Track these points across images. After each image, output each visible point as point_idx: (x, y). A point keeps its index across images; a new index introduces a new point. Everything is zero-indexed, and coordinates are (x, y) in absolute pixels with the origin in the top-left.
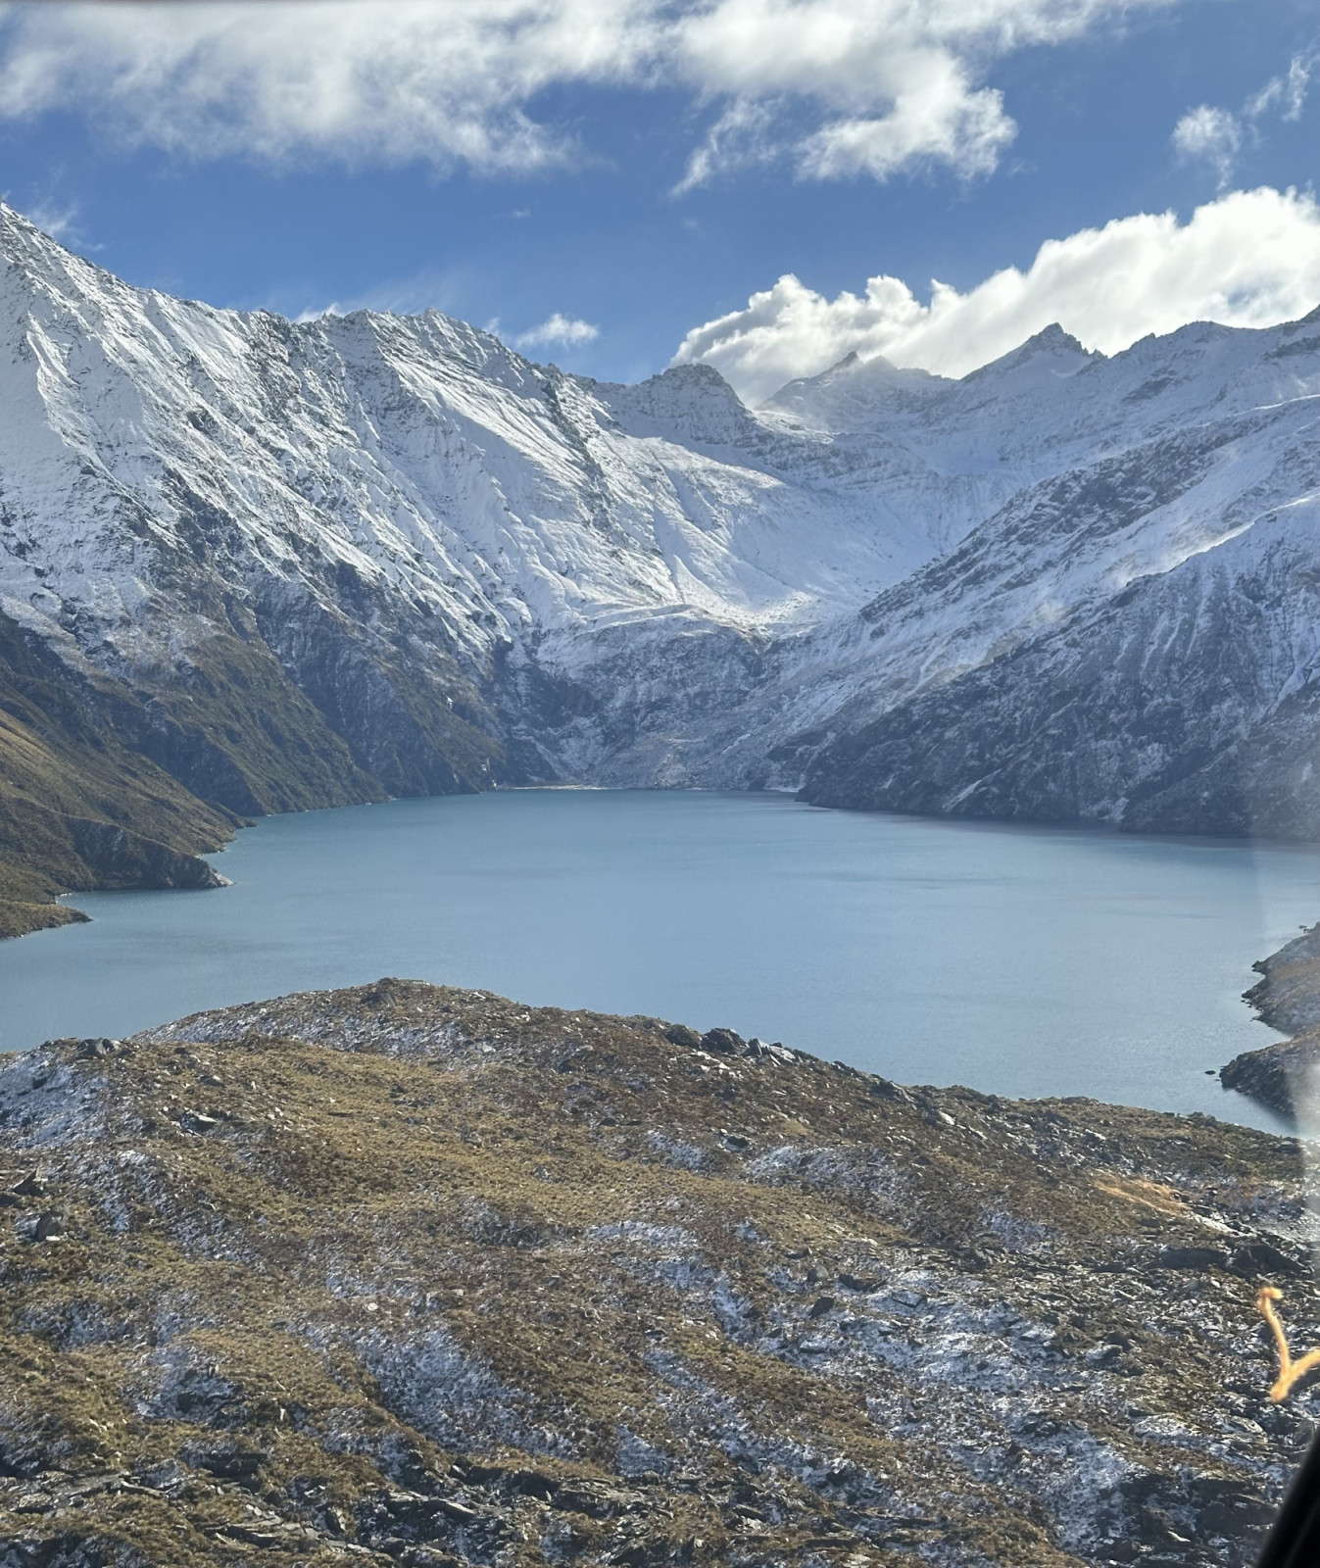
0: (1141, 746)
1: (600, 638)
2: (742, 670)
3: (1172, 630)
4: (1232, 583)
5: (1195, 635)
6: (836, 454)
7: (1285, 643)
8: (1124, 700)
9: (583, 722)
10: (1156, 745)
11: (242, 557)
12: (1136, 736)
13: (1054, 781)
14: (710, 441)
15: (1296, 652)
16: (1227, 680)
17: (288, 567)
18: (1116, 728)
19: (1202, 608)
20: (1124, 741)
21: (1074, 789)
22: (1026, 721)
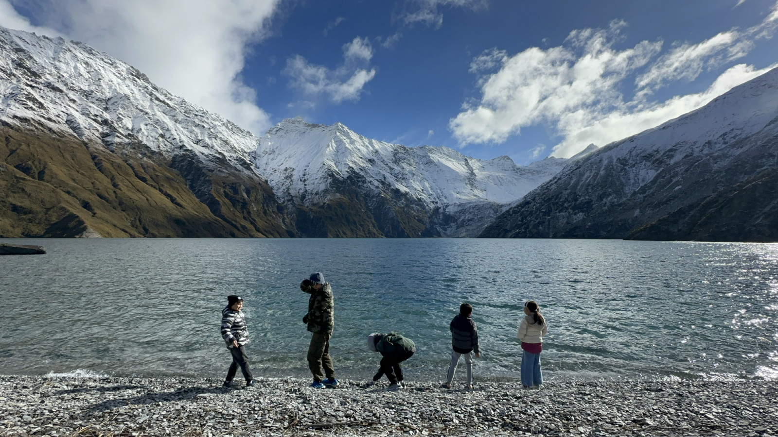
0: (575, 214)
1: (460, 205)
2: (493, 212)
3: (590, 176)
4: (615, 160)
5: (599, 177)
6: (534, 171)
7: (636, 178)
8: (570, 199)
9: (453, 224)
10: (581, 213)
11: (365, 185)
12: (574, 210)
13: (542, 226)
14: (505, 170)
15: (640, 181)
16: (610, 190)
17: (377, 187)
18: (567, 208)
19: (603, 168)
20: (569, 213)
21: (549, 229)
22: (537, 209)
